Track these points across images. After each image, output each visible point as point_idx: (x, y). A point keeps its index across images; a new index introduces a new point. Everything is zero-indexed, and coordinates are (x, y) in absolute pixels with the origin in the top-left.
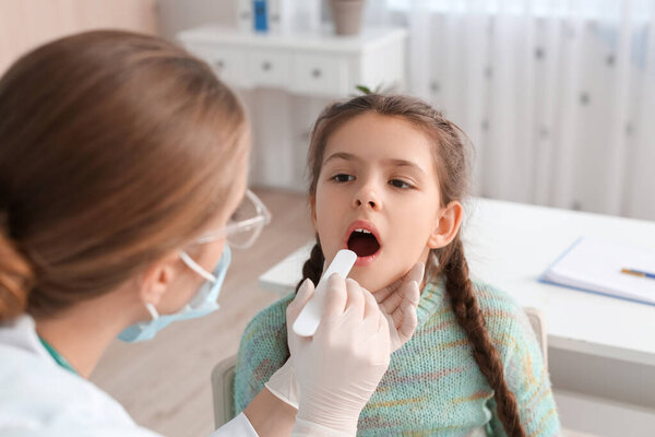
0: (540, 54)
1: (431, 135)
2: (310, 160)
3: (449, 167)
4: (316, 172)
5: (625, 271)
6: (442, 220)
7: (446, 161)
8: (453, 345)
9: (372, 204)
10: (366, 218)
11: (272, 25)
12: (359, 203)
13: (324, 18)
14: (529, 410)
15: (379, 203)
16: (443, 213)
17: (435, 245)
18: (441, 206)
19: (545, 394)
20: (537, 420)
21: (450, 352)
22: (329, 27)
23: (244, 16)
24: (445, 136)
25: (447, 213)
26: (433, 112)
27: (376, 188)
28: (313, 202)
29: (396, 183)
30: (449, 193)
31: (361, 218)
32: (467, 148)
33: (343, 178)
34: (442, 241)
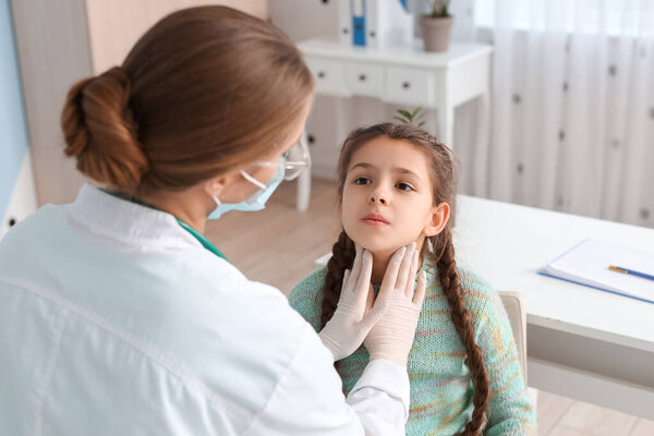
0: (612, 71)
1: (427, 154)
2: (339, 169)
3: (440, 177)
4: (343, 178)
5: (612, 268)
6: (435, 216)
7: (438, 172)
8: (439, 312)
9: (383, 201)
10: (377, 211)
11: (369, 40)
12: (373, 200)
13: (416, 35)
14: (498, 371)
15: (388, 200)
16: (435, 210)
17: (429, 233)
18: (433, 205)
19: (513, 359)
20: (505, 379)
21: (436, 317)
22: (420, 43)
23: (346, 31)
24: (437, 154)
25: (439, 210)
26: (430, 137)
27: (385, 189)
28: (341, 201)
29: (401, 186)
30: (440, 196)
31: (374, 211)
32: (454, 163)
33: (363, 181)
34: (434, 231)
